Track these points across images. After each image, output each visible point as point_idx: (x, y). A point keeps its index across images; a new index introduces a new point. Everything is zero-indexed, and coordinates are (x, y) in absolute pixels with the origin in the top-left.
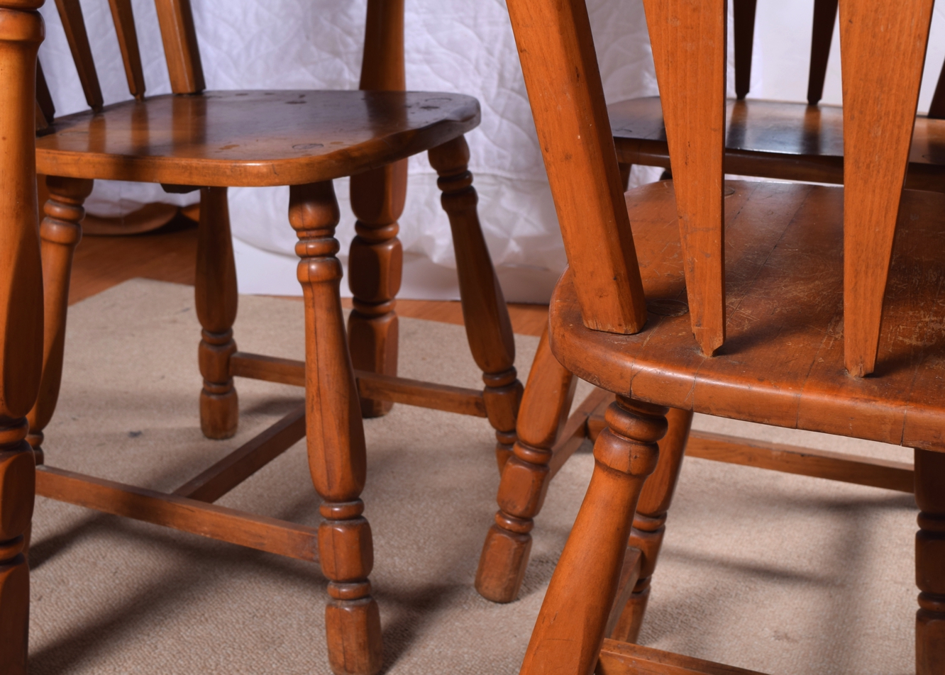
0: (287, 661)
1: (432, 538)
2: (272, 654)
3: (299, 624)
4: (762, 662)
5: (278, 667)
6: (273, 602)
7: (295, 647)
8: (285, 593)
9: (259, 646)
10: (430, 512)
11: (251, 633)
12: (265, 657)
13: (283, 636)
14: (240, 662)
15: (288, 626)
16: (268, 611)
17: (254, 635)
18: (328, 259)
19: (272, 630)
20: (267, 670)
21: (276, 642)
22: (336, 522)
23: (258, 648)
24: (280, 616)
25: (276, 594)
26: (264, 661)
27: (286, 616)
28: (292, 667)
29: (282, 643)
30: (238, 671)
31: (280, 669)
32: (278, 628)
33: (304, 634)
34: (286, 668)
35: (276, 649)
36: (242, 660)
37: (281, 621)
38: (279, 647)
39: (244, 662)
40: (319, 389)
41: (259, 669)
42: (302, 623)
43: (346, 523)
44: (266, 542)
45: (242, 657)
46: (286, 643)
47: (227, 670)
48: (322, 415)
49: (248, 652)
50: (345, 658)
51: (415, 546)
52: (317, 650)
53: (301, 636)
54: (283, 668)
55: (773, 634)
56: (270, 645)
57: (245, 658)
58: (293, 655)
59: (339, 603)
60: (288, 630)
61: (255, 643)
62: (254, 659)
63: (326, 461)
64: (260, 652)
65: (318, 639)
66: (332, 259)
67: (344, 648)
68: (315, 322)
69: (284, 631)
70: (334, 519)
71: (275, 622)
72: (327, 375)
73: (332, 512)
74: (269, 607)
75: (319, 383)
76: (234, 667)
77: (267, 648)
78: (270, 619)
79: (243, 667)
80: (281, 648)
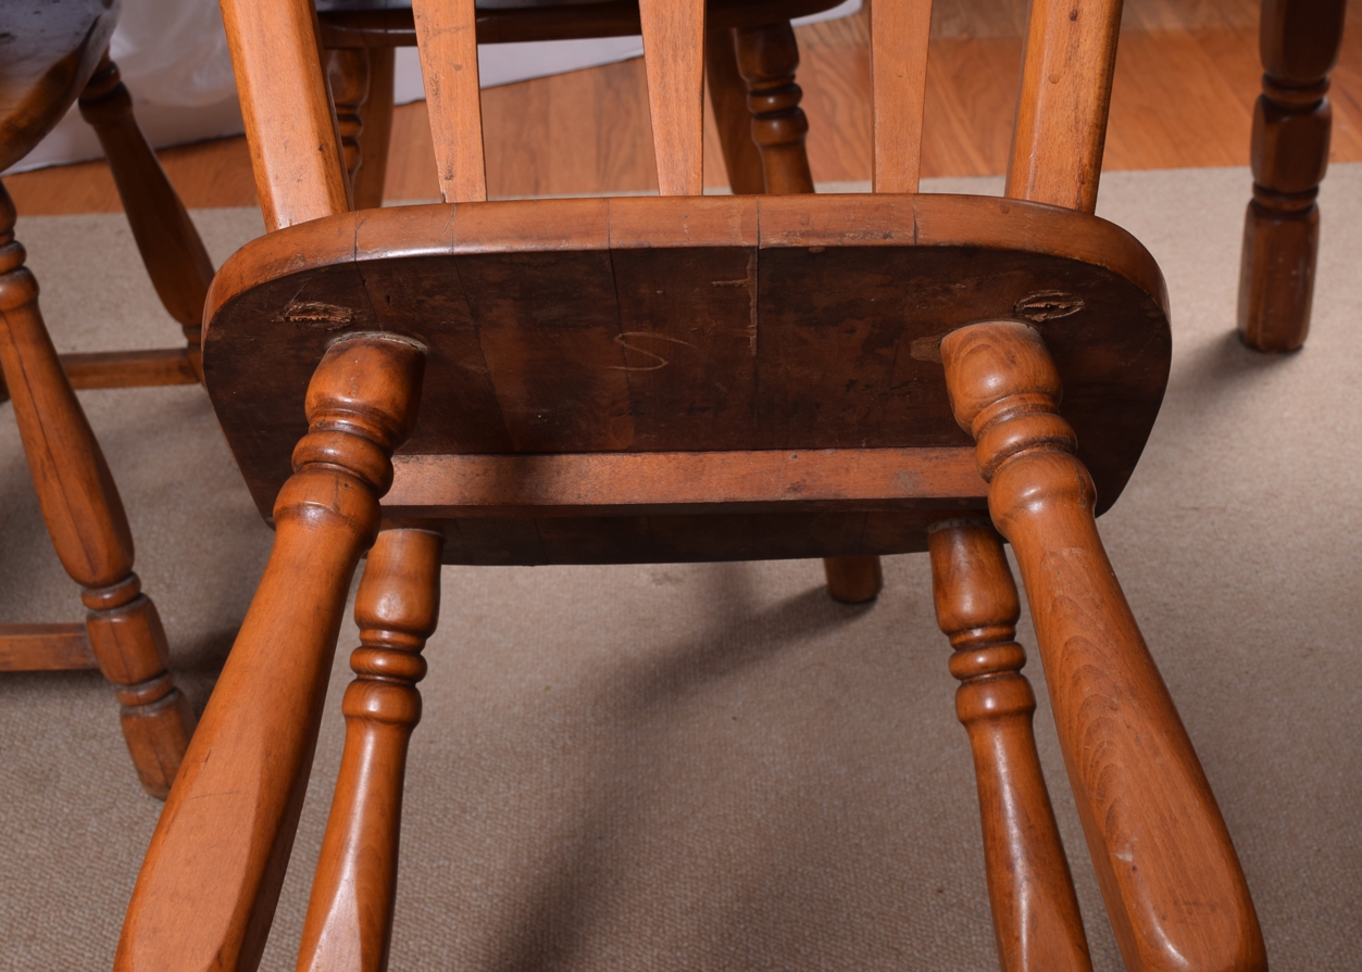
0: (79, 798)
1: (178, 567)
2: (55, 794)
3: (67, 743)
4: (654, 620)
5: (72, 810)
6: (14, 722)
7: (79, 776)
8: (23, 704)
9: (31, 790)
10: (155, 528)
11: (10, 775)
12: (47, 801)
13: (54, 765)
14: (18, 819)
15: (53, 749)
16: (15, 737)
17: (15, 777)
18: (17, 273)
19: (35, 762)
20: (60, 819)
21: (51, 777)
22: (112, 612)
23: (30, 793)
24: (35, 738)
25: (12, 708)
26: (49, 807)
27: (43, 737)
28: (90, 805)
29: (58, 776)
30: (22, 832)
31: (76, 811)
32: (41, 756)
33: (81, 755)
34: (83, 808)
35: (55, 787)
36: (18, 815)
37: (40, 745)
38: (58, 782)
39: (23, 818)
40: (48, 450)
41: (48, 820)
42: (70, 740)
43: (125, 609)
44: (12, 659)
45: (18, 812)
46: (64, 773)
47: (6, 835)
48: (61, 483)
49: (21, 802)
50: (164, 774)
51: (162, 586)
52: (110, 770)
53: (78, 758)
54: (79, 809)
55: (651, 579)
56: (46, 783)
57: (22, 811)
58: (83, 787)
59: (140, 710)
60: (56, 754)
61: (22, 786)
62: (34, 810)
63: (82, 540)
64: (36, 797)
65: (102, 755)
66: (22, 272)
67: (160, 763)
68: (21, 363)
69: (52, 758)
70: (109, 609)
71: (32, 750)
72: (57, 429)
73: (104, 600)
74: (12, 732)
75: (46, 442)
76: (13, 828)
77: (42, 788)
78: (23, 746)
79: (26, 824)
80: (61, 783)
